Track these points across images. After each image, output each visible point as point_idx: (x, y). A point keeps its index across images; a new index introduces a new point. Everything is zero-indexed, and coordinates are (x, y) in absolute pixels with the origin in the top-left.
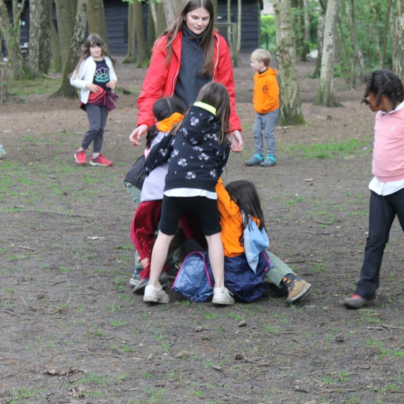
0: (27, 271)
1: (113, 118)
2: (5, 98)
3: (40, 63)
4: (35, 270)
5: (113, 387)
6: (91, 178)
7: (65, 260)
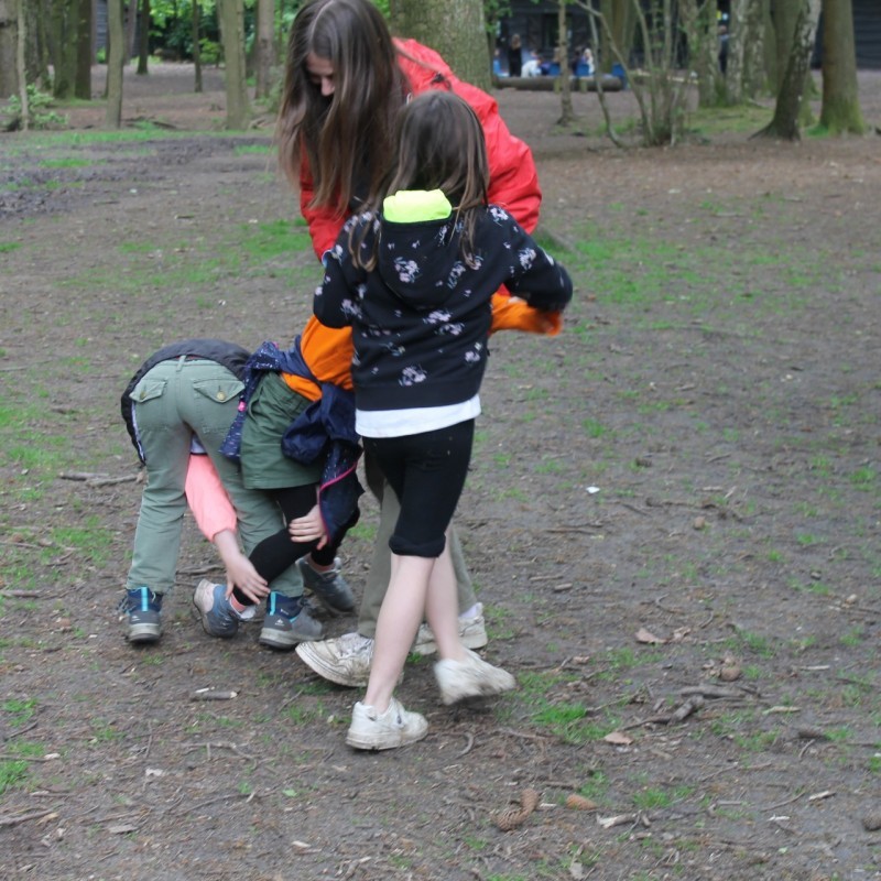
0: (668, 433)
1: (850, 175)
2: (679, 136)
3: (744, 81)
4: (682, 432)
5: (785, 661)
6: (801, 274)
7: (736, 418)
